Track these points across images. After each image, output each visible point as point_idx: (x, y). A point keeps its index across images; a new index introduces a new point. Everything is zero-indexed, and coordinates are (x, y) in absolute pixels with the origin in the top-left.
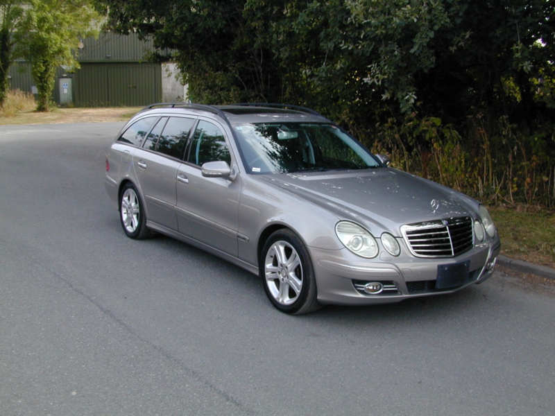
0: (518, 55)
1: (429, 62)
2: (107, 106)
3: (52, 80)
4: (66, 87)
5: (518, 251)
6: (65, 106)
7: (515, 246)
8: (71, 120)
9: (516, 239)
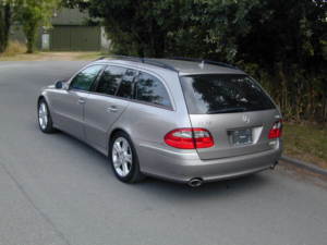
0: (303, 26)
1: (246, 29)
2: (70, 51)
3: (36, 35)
4: (46, 39)
5: (296, 153)
6: (45, 50)
7: (295, 149)
8: (45, 59)
9: (296, 144)
